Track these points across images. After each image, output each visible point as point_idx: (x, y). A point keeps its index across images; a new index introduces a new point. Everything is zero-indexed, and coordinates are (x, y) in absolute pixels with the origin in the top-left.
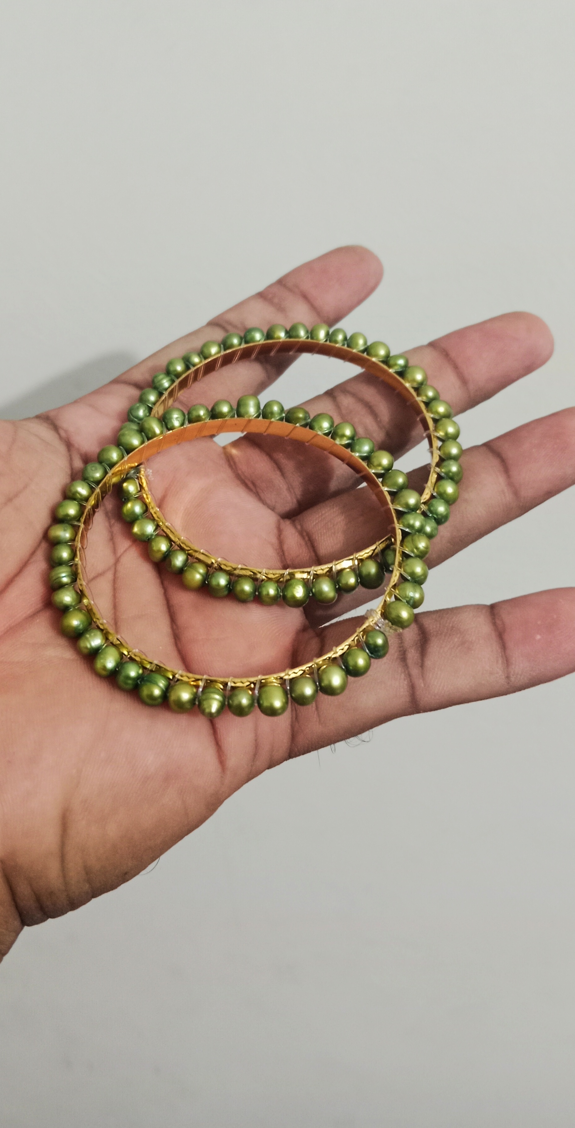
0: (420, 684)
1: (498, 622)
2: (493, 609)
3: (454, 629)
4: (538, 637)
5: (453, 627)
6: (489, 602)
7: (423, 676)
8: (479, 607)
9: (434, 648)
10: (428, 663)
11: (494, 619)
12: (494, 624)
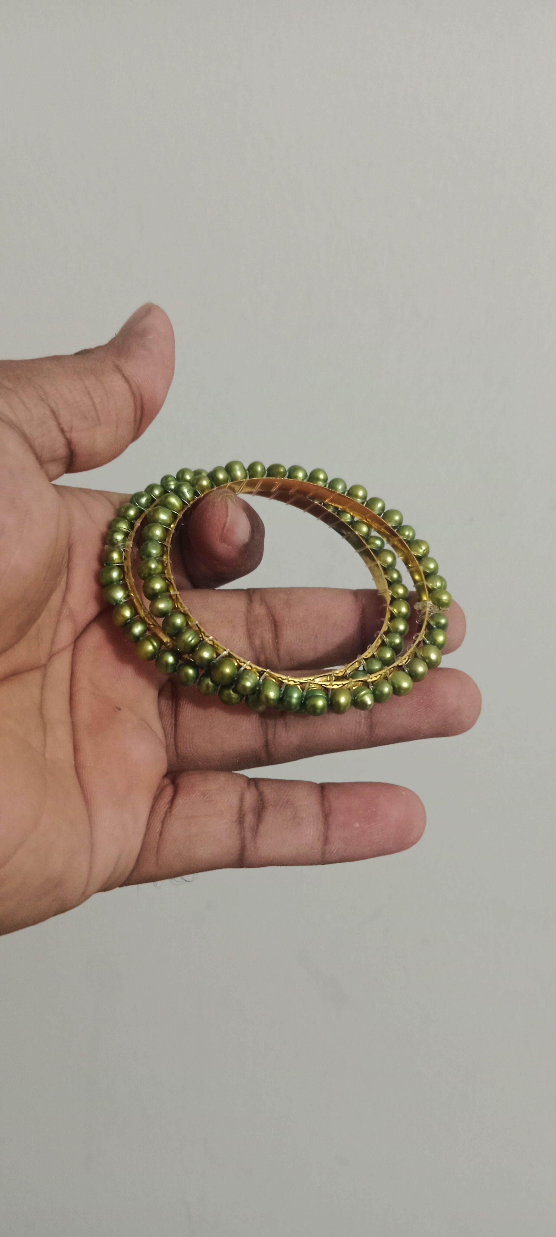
0: (249, 845)
1: (326, 804)
2: (323, 788)
3: (289, 803)
4: (357, 825)
5: (288, 801)
6: (319, 781)
7: (255, 840)
8: (311, 784)
9: (270, 818)
10: (263, 829)
11: (323, 800)
12: (323, 805)
